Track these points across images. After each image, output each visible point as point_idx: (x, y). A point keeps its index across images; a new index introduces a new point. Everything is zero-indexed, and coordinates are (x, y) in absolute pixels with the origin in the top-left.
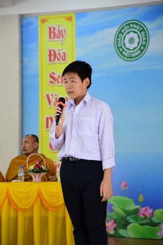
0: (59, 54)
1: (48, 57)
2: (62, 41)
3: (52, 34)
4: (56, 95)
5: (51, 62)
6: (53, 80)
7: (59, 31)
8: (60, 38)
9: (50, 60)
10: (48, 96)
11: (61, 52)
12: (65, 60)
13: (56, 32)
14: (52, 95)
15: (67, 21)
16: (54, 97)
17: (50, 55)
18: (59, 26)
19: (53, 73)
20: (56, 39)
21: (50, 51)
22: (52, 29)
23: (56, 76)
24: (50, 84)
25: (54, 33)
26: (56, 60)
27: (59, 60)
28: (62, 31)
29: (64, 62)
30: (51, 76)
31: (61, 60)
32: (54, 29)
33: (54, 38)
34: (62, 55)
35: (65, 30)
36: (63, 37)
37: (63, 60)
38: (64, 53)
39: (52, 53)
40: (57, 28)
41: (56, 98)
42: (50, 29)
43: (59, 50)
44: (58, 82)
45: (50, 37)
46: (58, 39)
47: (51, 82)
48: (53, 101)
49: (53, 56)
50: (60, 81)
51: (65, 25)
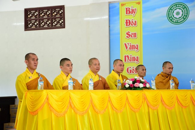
0: (132, 22)
1: (126, 24)
2: (134, 15)
3: (128, 12)
4: (130, 44)
5: (127, 26)
6: (129, 36)
7: (132, 10)
8: (132, 13)
9: (127, 25)
10: (125, 44)
11: (133, 21)
12: (136, 25)
13: (131, 10)
14: (128, 44)
15: (137, 5)
16: (129, 45)
17: (127, 23)
18: (132, 7)
19: (129, 32)
20: (130, 14)
21: (127, 21)
22: (128, 9)
23: (130, 34)
24: (127, 38)
25: (129, 11)
26: (131, 25)
27: (132, 25)
28: (134, 9)
29: (135, 26)
30: (127, 34)
31: (133, 25)
32: (129, 9)
33: (129, 13)
34: (134, 22)
35: (136, 9)
36: (134, 13)
37: (134, 25)
38: (135, 21)
39: (128, 21)
40: (131, 9)
41: (131, 45)
42: (127, 9)
43: (132, 20)
44: (132, 37)
45: (127, 13)
46: (132, 14)
47: (127, 37)
48: (129, 47)
49: (128, 23)
50: (133, 36)
51: (136, 6)
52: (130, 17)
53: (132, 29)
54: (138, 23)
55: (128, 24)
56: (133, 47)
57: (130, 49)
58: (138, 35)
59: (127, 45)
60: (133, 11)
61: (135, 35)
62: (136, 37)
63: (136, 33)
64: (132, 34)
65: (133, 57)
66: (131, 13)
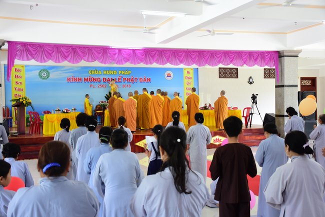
4: (18, 88)
5: (16, 78)
6: (17, 84)
11: (20, 76)
13: (18, 70)
18: (19, 68)
26: (18, 78)
31: (20, 78)
44: (19, 84)
49: (16, 76)
51: (21, 68)
52: (18, 73)
53: (19, 80)
54: (23, 77)
56: (19, 90)
58: (23, 83)
59: (16, 88)
60: (20, 71)
61: (21, 83)
64: (19, 82)
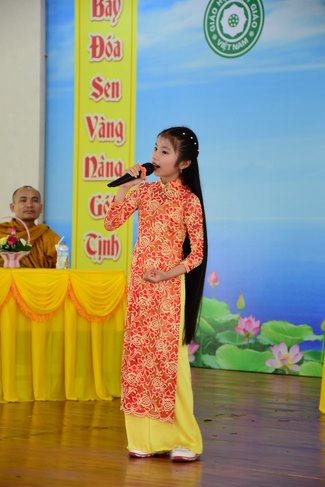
0: (109, 44)
1: (91, 50)
2: (114, 21)
3: (98, 8)
4: (102, 118)
5: (94, 59)
6: (98, 92)
8: (110, 15)
9: (94, 55)
10: (89, 119)
11: (112, 41)
12: (119, 55)
13: (105, 4)
14: (96, 118)
16: (100, 121)
17: (94, 47)
19: (99, 79)
20: (104, 16)
21: (94, 39)
22: (98, 0)
23: (103, 84)
24: (93, 97)
25: (102, 6)
26: (104, 55)
27: (109, 55)
28: (114, 2)
29: (117, 58)
30: (95, 85)
31: (112, 56)
33: (101, 14)
34: (114, 45)
36: (116, 13)
37: (115, 55)
38: (118, 43)
39: (98, 42)
41: (103, 124)
44: (107, 95)
46: (109, 17)
47: (95, 95)
48: (97, 128)
49: (98, 47)
50: (110, 92)
52: (104, 28)
53: (107, 71)
54: (125, 50)
55: (98, 50)
56: (109, 130)
57: (100, 136)
58: (124, 91)
59: (93, 121)
60: (113, 8)
61: (115, 86)
62: (118, 96)
63: (117, 84)
64: (108, 84)
65: (108, 164)
66: (107, 15)
